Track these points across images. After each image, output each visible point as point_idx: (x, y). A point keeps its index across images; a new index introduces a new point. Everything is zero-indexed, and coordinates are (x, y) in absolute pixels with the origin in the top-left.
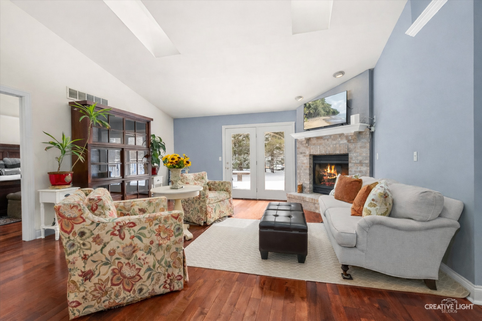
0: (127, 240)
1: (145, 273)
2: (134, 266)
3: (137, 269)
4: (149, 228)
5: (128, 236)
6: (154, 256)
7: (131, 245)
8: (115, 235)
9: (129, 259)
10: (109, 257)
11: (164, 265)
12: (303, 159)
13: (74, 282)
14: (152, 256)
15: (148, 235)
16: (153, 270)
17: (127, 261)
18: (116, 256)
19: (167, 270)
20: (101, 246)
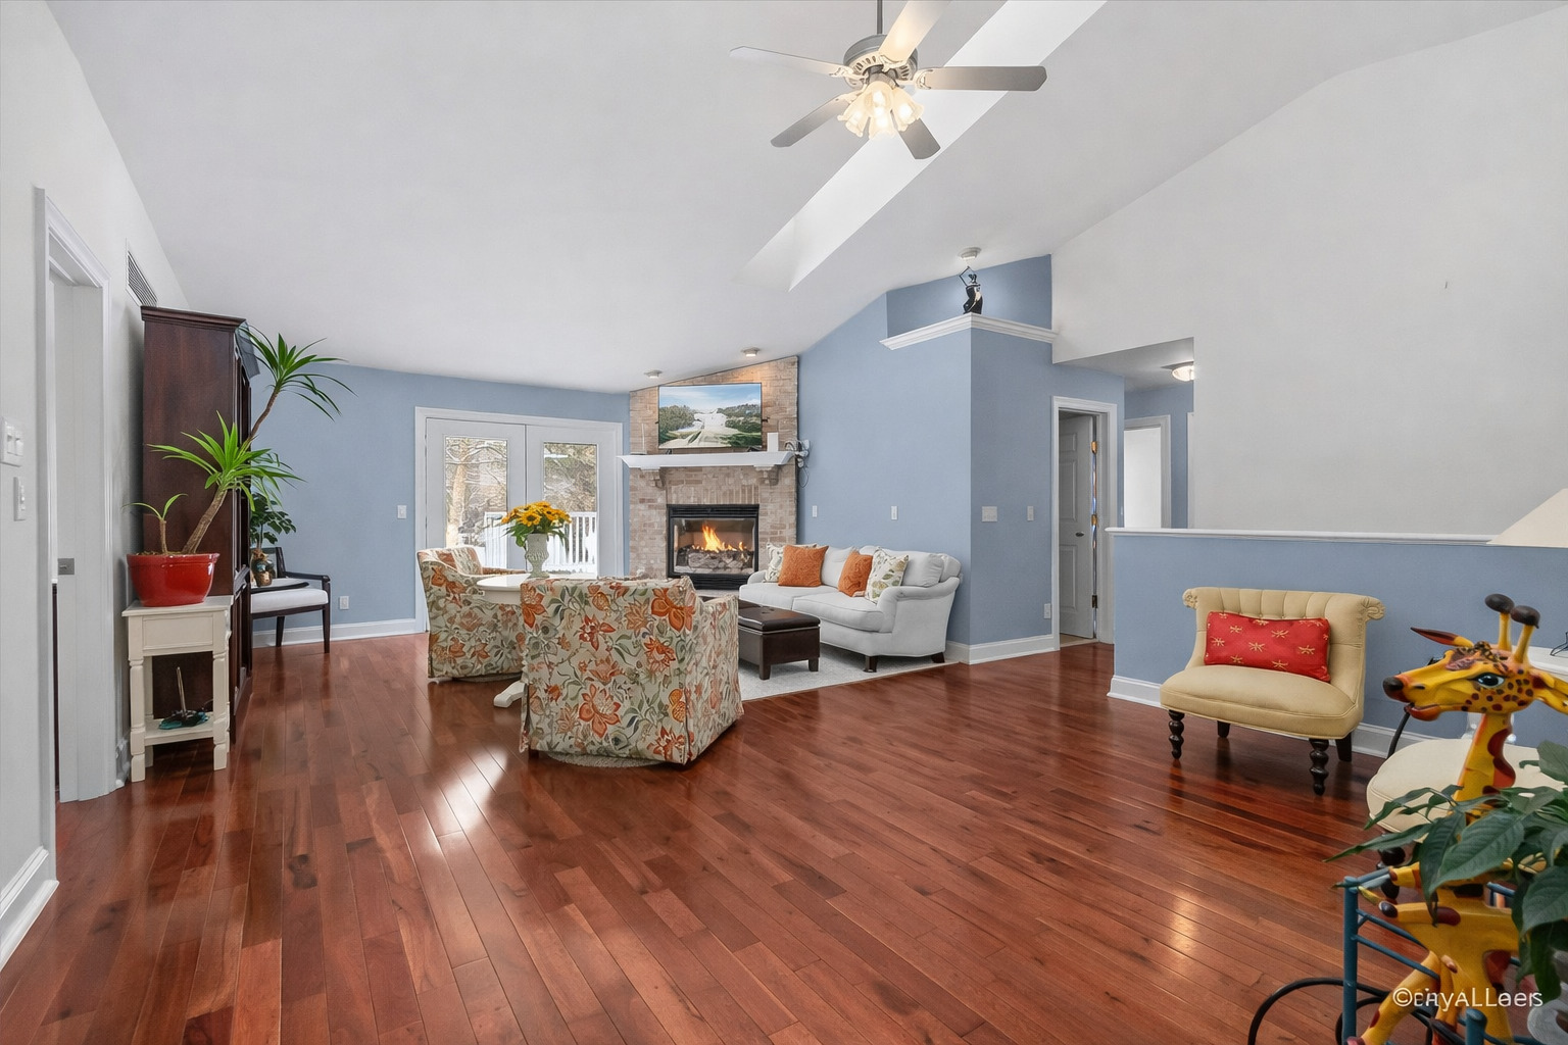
0: (602, 652)
1: (626, 713)
2: (612, 697)
3: (615, 704)
4: (634, 639)
5: (603, 647)
6: (644, 690)
7: (608, 660)
8: (585, 640)
9: (605, 684)
10: (579, 673)
11: (657, 710)
12: (647, 513)
13: (538, 698)
14: (640, 688)
15: (633, 651)
16: (637, 712)
17: (602, 687)
18: (587, 674)
19: (661, 720)
20: (569, 652)
